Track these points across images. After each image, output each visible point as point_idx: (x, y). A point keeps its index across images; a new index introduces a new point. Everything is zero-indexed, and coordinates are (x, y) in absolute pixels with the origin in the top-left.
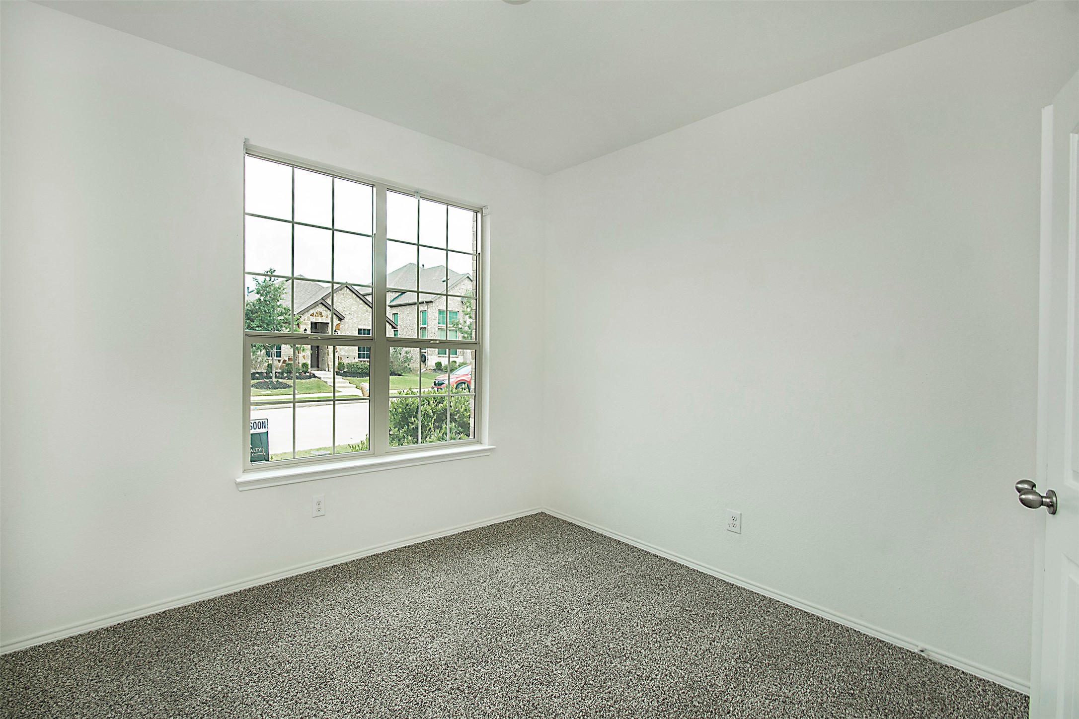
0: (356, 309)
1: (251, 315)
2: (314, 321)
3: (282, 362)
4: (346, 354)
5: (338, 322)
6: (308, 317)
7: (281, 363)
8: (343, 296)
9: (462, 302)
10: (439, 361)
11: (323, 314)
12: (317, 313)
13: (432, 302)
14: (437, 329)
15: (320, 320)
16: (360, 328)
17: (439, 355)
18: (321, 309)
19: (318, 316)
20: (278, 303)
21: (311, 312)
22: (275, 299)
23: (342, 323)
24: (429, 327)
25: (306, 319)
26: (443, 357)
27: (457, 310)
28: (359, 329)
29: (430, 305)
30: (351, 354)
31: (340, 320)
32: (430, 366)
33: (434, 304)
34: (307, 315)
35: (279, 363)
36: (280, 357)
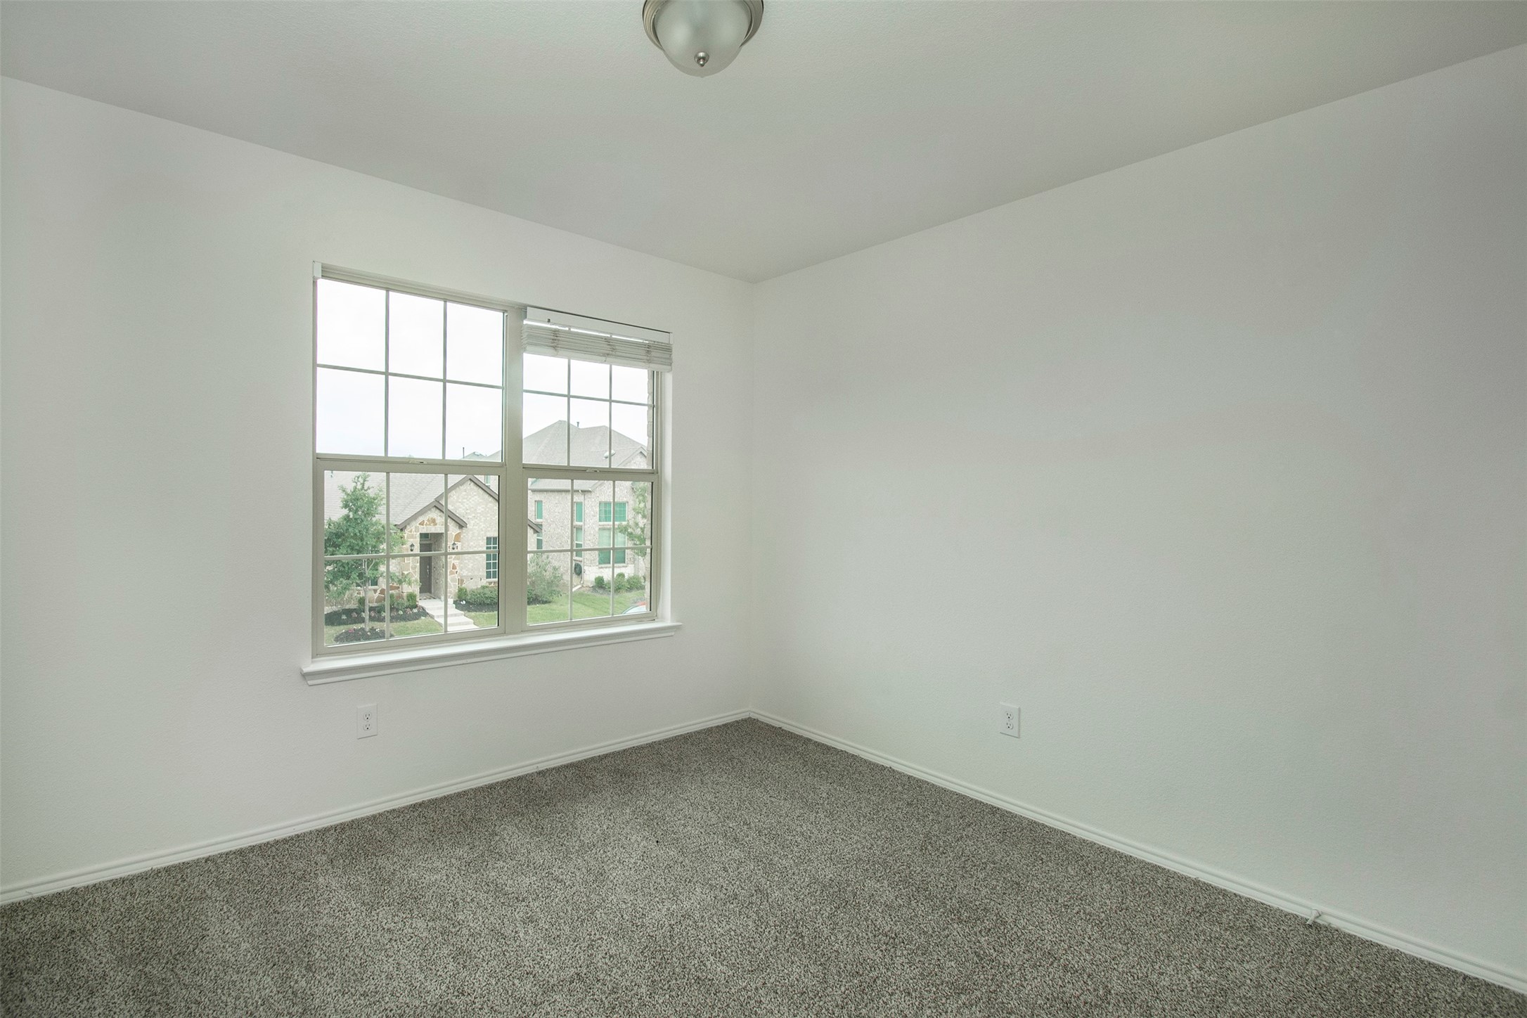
0: (483, 510)
1: (335, 540)
2: (424, 531)
3: (379, 591)
4: (470, 574)
5: (459, 531)
6: (416, 527)
7: (377, 594)
8: (464, 493)
9: (633, 489)
10: (601, 575)
11: (437, 522)
12: (428, 520)
13: (590, 491)
14: (597, 529)
15: (432, 529)
16: (489, 536)
17: (600, 566)
18: (434, 514)
19: (430, 525)
20: (374, 519)
21: (420, 519)
22: (368, 514)
23: (464, 531)
24: (586, 527)
25: (414, 530)
26: (606, 568)
27: (625, 500)
28: (487, 538)
29: (588, 495)
30: (476, 573)
31: (461, 527)
32: (587, 581)
33: (593, 494)
34: (415, 524)
35: (375, 593)
36: (377, 585)
